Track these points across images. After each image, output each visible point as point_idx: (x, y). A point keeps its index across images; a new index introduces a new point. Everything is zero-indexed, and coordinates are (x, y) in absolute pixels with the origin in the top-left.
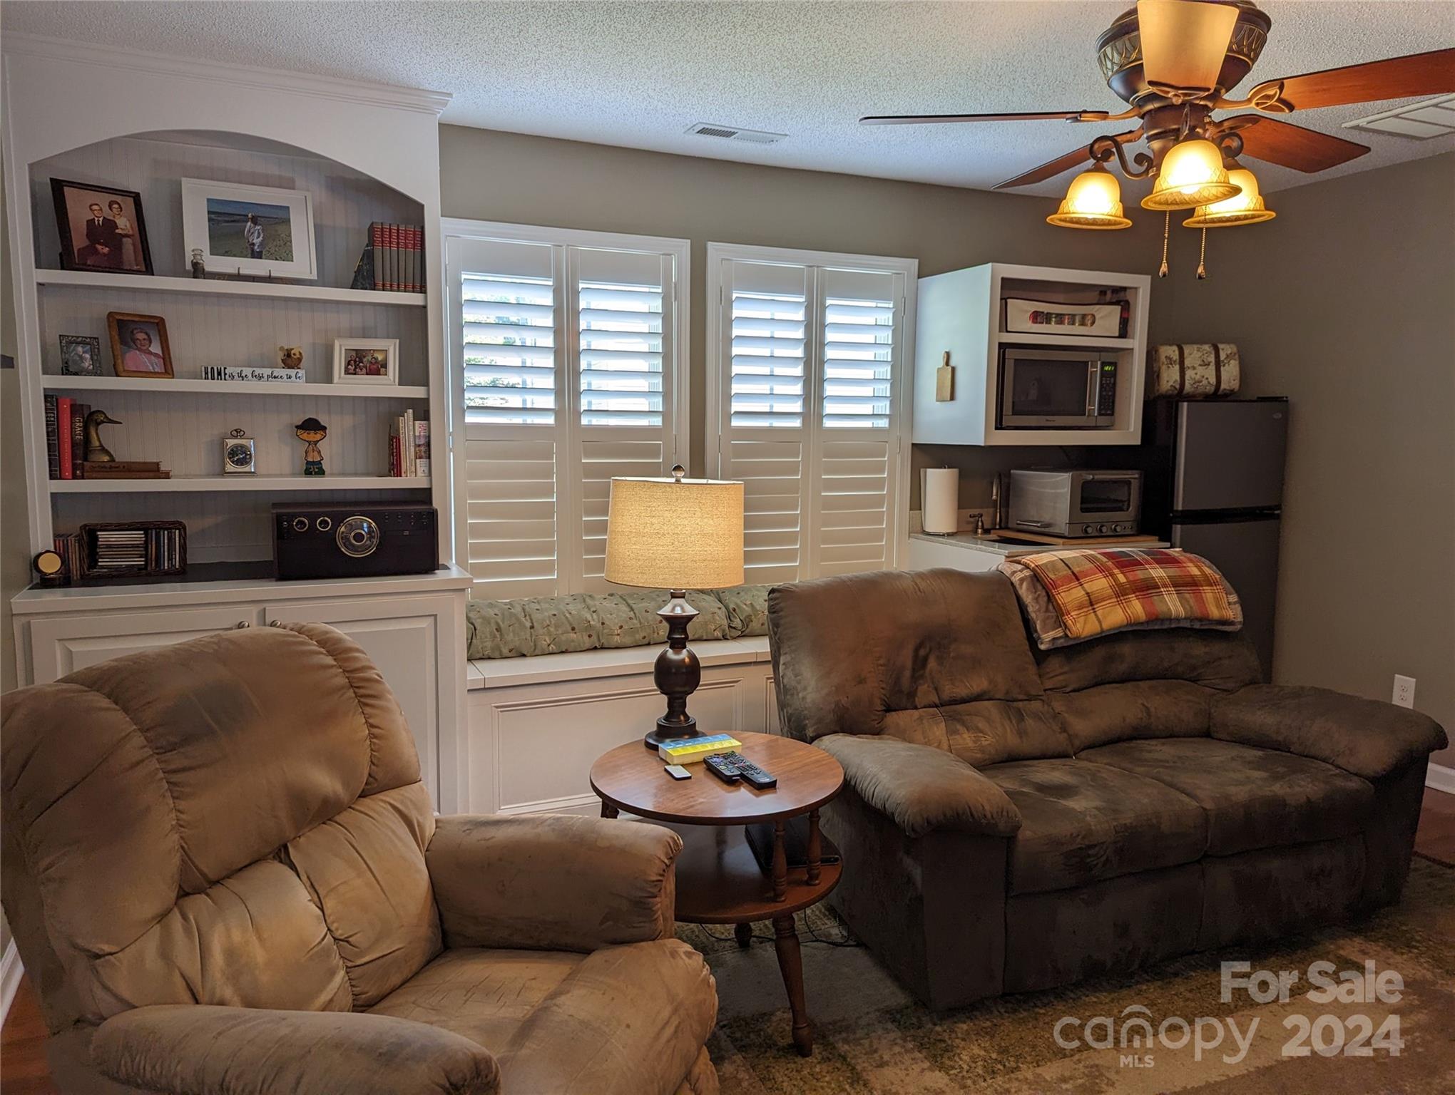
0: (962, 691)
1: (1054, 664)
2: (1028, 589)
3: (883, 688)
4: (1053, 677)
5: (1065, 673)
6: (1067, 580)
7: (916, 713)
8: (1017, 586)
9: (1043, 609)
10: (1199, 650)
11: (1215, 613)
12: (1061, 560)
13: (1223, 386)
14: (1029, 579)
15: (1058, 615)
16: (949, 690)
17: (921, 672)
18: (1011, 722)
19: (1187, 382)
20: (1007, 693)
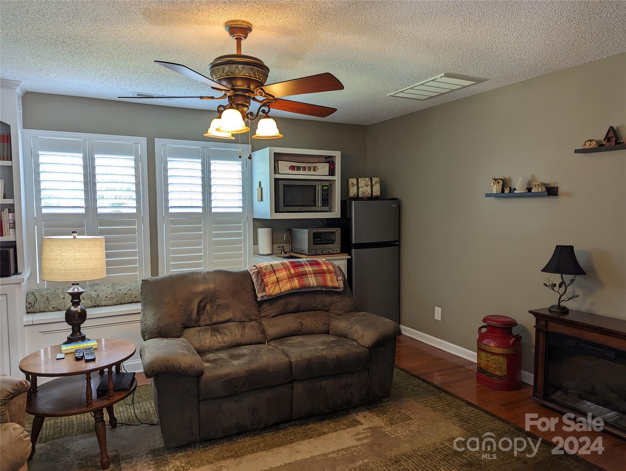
0: (221, 319)
1: (265, 306)
2: (255, 277)
3: (182, 319)
4: (264, 312)
5: (270, 310)
6: (270, 273)
7: (198, 328)
8: (252, 275)
9: (260, 284)
10: (327, 299)
11: (330, 284)
12: (271, 265)
13: (374, 194)
14: (256, 273)
15: (264, 286)
16: (215, 319)
17: (203, 312)
18: (239, 330)
19: (360, 192)
20: (240, 319)
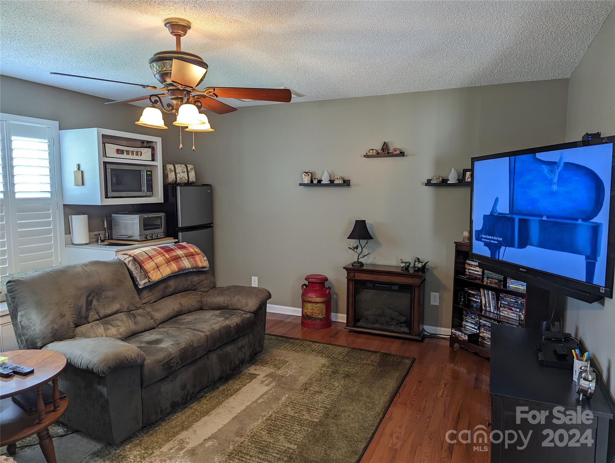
0: (108, 311)
1: (145, 294)
2: (132, 265)
3: (73, 317)
4: (145, 298)
5: (150, 296)
6: (147, 260)
7: (89, 325)
8: (127, 264)
9: (139, 272)
10: (196, 279)
11: (200, 265)
12: (144, 251)
13: (190, 180)
14: (132, 261)
15: (146, 274)
16: (103, 312)
17: (90, 307)
18: (131, 320)
19: (178, 178)
20: (128, 308)
